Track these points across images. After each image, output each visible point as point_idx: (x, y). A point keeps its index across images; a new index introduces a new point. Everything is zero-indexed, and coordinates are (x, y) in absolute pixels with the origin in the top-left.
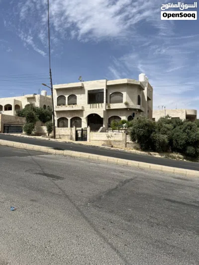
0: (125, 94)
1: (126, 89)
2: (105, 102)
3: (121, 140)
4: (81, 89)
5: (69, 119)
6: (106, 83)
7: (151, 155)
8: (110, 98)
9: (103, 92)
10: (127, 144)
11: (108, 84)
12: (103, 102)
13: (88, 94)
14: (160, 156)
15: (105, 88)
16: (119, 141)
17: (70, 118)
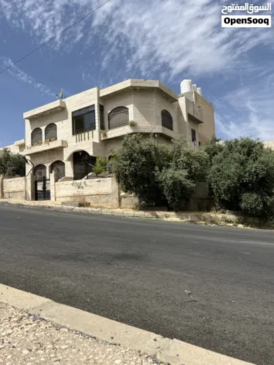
0: (131, 108)
2: (97, 128)
3: (110, 191)
4: (62, 110)
5: (47, 165)
6: (99, 93)
7: (157, 217)
8: (109, 120)
9: (94, 111)
10: (123, 200)
11: (101, 95)
12: (95, 128)
13: (73, 118)
14: (178, 220)
15: (96, 102)
16: (107, 195)
17: (50, 164)
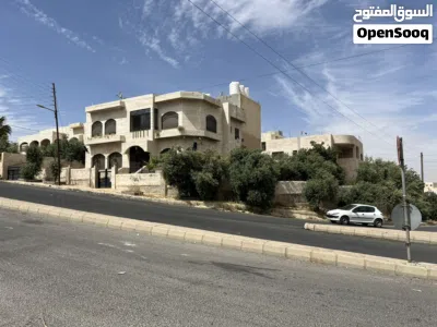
0: (181, 114)
1: (181, 106)
2: (152, 128)
3: (159, 184)
4: (122, 109)
5: (106, 156)
6: (154, 98)
7: (191, 204)
8: (162, 121)
9: (149, 114)
10: (168, 191)
11: (156, 101)
12: (149, 128)
14: (205, 207)
